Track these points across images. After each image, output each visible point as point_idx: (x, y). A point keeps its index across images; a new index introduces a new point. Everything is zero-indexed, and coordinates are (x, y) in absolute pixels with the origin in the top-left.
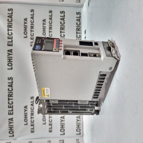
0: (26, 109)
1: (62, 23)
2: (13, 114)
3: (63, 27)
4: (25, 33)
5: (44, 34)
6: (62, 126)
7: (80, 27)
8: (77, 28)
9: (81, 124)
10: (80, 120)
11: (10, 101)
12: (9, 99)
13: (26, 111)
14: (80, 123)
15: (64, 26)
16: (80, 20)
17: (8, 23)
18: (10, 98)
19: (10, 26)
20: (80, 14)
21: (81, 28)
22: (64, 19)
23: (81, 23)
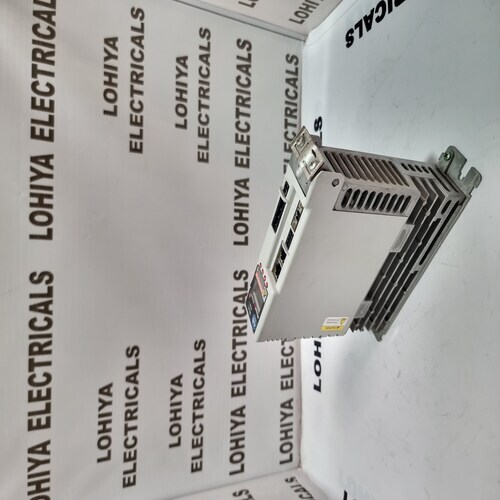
0: (106, 398)
1: (243, 81)
2: (48, 425)
3: (245, 96)
4: (110, 96)
5: (181, 110)
6: (237, 443)
7: (295, 105)
8: (287, 106)
9: (294, 427)
10: (291, 415)
11: (39, 371)
12: (32, 365)
13: (105, 404)
14: (291, 424)
15: (249, 93)
16: (297, 83)
17: (34, 42)
18: (38, 359)
19: (42, 55)
20: (296, 63)
21: (298, 107)
22: (248, 67)
23: (298, 91)
